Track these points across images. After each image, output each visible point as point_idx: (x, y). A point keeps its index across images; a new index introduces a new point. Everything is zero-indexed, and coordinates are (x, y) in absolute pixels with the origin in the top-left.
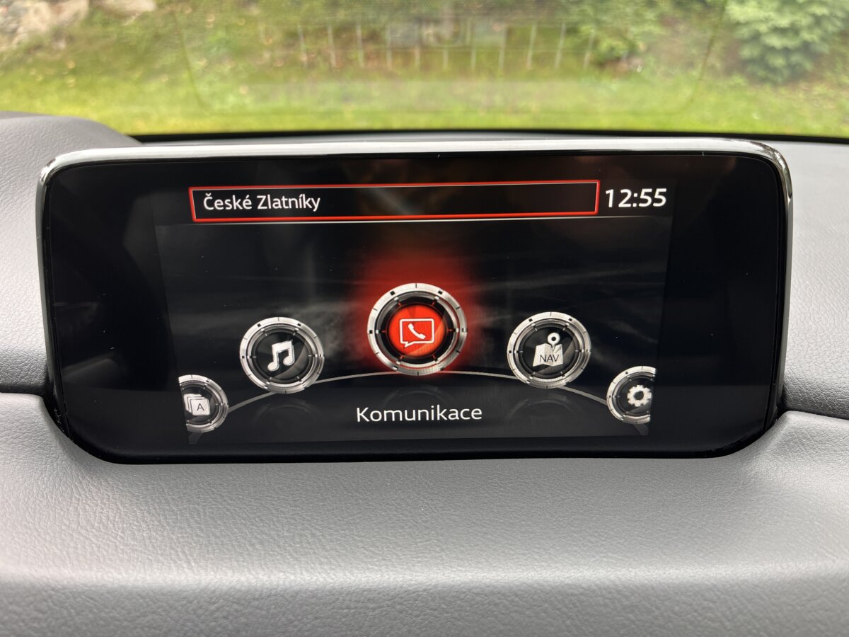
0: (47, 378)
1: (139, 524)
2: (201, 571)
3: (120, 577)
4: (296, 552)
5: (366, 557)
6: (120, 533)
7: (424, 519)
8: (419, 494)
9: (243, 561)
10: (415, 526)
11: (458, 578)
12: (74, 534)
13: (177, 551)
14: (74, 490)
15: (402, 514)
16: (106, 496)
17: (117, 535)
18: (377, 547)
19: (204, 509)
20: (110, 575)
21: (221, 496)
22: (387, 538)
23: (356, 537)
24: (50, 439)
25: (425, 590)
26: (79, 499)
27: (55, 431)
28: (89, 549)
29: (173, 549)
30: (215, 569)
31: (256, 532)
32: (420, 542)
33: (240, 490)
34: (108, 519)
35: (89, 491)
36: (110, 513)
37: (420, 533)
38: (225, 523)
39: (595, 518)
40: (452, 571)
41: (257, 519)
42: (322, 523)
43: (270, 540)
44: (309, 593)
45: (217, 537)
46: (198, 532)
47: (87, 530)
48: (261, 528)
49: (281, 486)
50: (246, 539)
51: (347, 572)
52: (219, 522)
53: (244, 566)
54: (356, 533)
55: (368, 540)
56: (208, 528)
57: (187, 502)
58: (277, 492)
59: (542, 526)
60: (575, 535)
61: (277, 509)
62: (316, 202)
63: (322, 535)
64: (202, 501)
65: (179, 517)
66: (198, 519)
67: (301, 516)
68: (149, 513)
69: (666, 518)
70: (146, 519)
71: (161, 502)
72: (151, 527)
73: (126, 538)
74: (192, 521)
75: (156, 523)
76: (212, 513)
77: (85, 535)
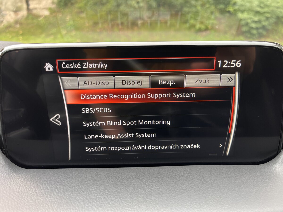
1: (33, 194)
4: (97, 206)
5: (126, 207)
6: (26, 197)
7: (149, 191)
8: (146, 180)
9: (76, 210)
10: (145, 193)
12: (8, 198)
13: (48, 205)
14: (9, 179)
15: (140, 189)
16: (21, 182)
18: (130, 203)
19: (60, 187)
21: (67, 182)
22: (134, 199)
23: (121, 199)
26: (11, 183)
27: (2, 156)
28: (14, 204)
31: (81, 197)
32: (148, 200)
33: (75, 179)
34: (22, 191)
35: (15, 180)
36: (23, 189)
37: (147, 196)
38: (68, 193)
39: (217, 190)
41: (81, 191)
42: (108, 192)
43: (87, 200)
45: (65, 199)
46: (57, 197)
47: (13, 196)
48: (83, 195)
49: (91, 177)
50: (77, 200)
52: (66, 193)
54: (121, 197)
55: (127, 200)
56: (62, 195)
57: (53, 184)
58: (89, 180)
59: (196, 193)
60: (210, 197)
61: (90, 187)
62: (106, 65)
63: (108, 198)
64: (59, 184)
65: (50, 191)
66: (58, 192)
67: (99, 190)
68: (38, 189)
69: (245, 189)
70: (36, 191)
71: (43, 185)
72: (38, 195)
73: (28, 200)
74: (55, 192)
75: (41, 193)
76: (63, 189)
77: (12, 198)
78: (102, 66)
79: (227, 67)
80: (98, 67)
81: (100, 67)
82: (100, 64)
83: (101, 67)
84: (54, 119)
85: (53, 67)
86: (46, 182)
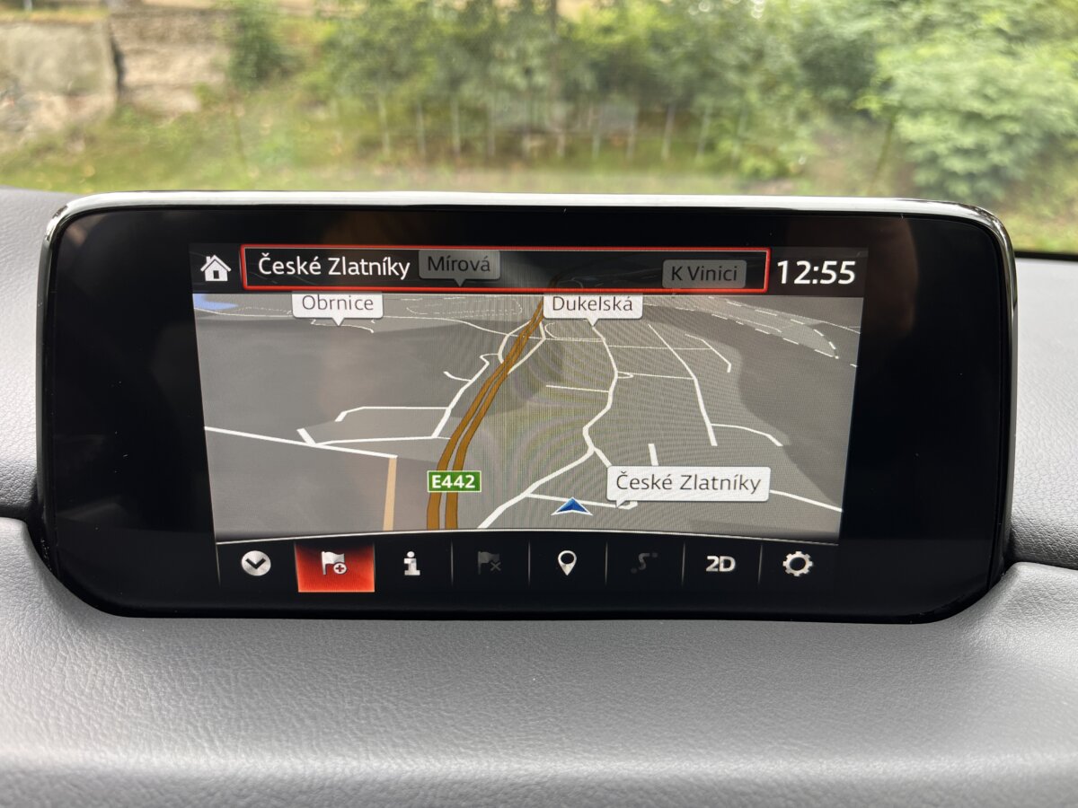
0: (34, 497)
1: (145, 692)
2: (229, 753)
3: (115, 757)
4: (361, 731)
5: (457, 738)
6: (118, 702)
7: (536, 692)
8: (529, 661)
9: (287, 741)
10: (524, 700)
11: (584, 768)
12: (57, 702)
13: (196, 727)
14: (60, 646)
15: (507, 685)
16: (102, 656)
17: (115, 704)
18: (472, 725)
19: (236, 674)
20: (103, 755)
21: (260, 658)
23: (442, 712)
24: (32, 577)
25: (538, 784)
26: (65, 658)
27: (40, 568)
28: (75, 721)
29: (191, 723)
30: (248, 749)
31: (306, 703)
32: (531, 720)
33: (286, 651)
36: (107, 677)
37: (531, 708)
38: (264, 691)
39: (768, 694)
40: (575, 758)
41: (308, 688)
42: (396, 693)
43: (326, 715)
44: (378, 785)
45: (252, 709)
46: (226, 702)
47: (75, 697)
48: (314, 699)
49: (341, 647)
50: (291, 712)
51: (430, 757)
52: (256, 690)
53: (287, 747)
54: (443, 708)
55: (460, 717)
56: (241, 698)
57: (212, 664)
58: (336, 655)
59: (697, 702)
60: (742, 714)
61: (337, 676)
62: (404, 269)
63: (397, 709)
64: (234, 663)
65: (201, 683)
67: (368, 684)
68: (160, 678)
69: (865, 696)
70: (154, 684)
71: (177, 664)
72: (161, 694)
73: (127, 709)
74: (218, 689)
75: (169, 690)
76: (247, 679)
77: (70, 702)
78: (392, 272)
79: (808, 282)
80: (379, 273)
81: (385, 273)
82: (387, 262)
83: (390, 274)
85: (229, 270)
86: (189, 656)
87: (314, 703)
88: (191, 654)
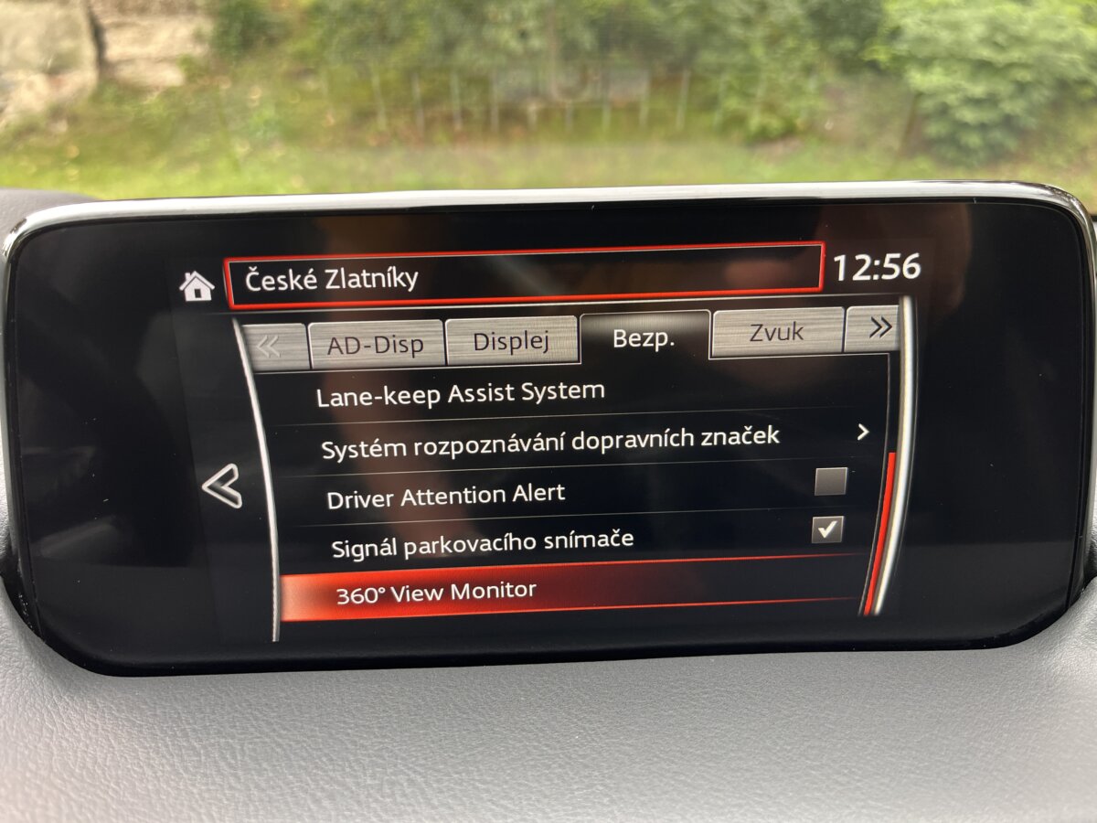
0: (9, 548)
1: (141, 771)
4: (386, 811)
6: (112, 785)
7: (581, 753)
8: (569, 714)
10: (567, 763)
13: (199, 814)
14: (45, 716)
15: (547, 745)
16: (93, 727)
17: (108, 786)
18: (512, 799)
19: (242, 745)
21: (269, 723)
22: (527, 785)
23: (478, 784)
24: (11, 639)
26: (52, 731)
27: (19, 627)
28: (65, 810)
29: (193, 810)
31: (323, 780)
32: (578, 789)
33: (297, 713)
34: (96, 762)
35: (68, 717)
36: (99, 753)
37: (576, 774)
38: (274, 766)
39: (839, 746)
41: (324, 759)
42: (423, 762)
43: (345, 793)
45: (263, 790)
46: (232, 780)
47: (63, 780)
48: (331, 773)
49: (359, 705)
50: (306, 792)
52: (265, 765)
55: (498, 789)
56: (249, 776)
57: (215, 733)
58: (354, 716)
59: (761, 759)
60: (813, 772)
61: (356, 742)
62: (412, 278)
63: (425, 782)
64: (239, 731)
65: (203, 758)
66: (233, 762)
67: (391, 752)
68: (158, 753)
69: (946, 742)
70: (151, 761)
71: (175, 735)
72: (160, 774)
73: (122, 793)
74: (222, 764)
75: (168, 768)
76: (254, 750)
77: (59, 786)
78: (398, 283)
79: (868, 278)
80: (384, 285)
81: (390, 285)
82: (391, 272)
83: (396, 285)
84: (218, 485)
85: (213, 287)
86: (189, 724)
87: (331, 778)
88: (191, 721)
